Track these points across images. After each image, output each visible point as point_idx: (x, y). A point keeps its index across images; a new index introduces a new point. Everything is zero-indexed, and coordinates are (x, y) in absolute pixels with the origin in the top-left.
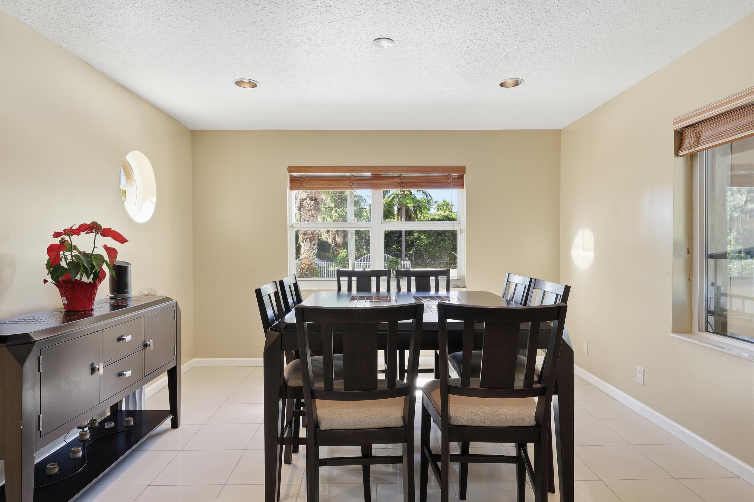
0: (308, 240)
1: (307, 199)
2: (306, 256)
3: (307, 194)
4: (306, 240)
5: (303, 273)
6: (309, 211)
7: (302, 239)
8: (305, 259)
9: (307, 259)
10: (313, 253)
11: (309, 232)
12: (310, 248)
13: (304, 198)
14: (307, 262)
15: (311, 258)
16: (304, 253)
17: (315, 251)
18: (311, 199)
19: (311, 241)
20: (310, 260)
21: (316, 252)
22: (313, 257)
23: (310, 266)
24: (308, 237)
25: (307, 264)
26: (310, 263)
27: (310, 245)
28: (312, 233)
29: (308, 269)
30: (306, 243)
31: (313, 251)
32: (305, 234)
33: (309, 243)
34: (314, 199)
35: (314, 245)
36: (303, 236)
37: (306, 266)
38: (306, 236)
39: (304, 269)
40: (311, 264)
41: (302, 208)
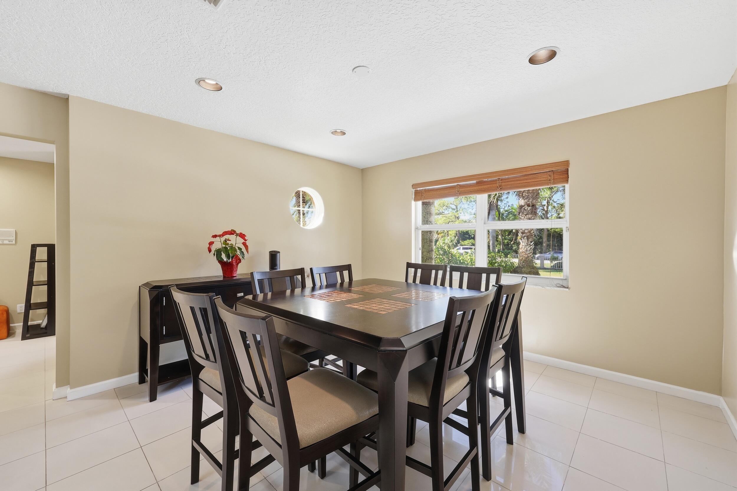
0: (526, 238)
1: (525, 205)
2: (524, 250)
3: (525, 202)
4: (523, 238)
5: (520, 263)
6: (527, 215)
7: (520, 237)
8: (522, 253)
9: (525, 252)
10: (529, 248)
11: (526, 231)
12: (527, 244)
13: (522, 205)
14: (524, 255)
15: (528, 252)
16: (522, 248)
17: (531, 247)
18: (529, 205)
19: (528, 239)
20: (527, 253)
21: (533, 248)
22: (530, 251)
23: (526, 259)
24: (526, 235)
25: (524, 257)
26: (526, 256)
27: (527, 242)
28: (530, 232)
29: (525, 260)
30: (524, 240)
31: (530, 246)
32: (523, 233)
33: (527, 241)
34: (531, 205)
35: (531, 242)
36: (521, 234)
37: (523, 258)
38: (524, 235)
39: (522, 261)
40: (528, 257)
41: (521, 213)
